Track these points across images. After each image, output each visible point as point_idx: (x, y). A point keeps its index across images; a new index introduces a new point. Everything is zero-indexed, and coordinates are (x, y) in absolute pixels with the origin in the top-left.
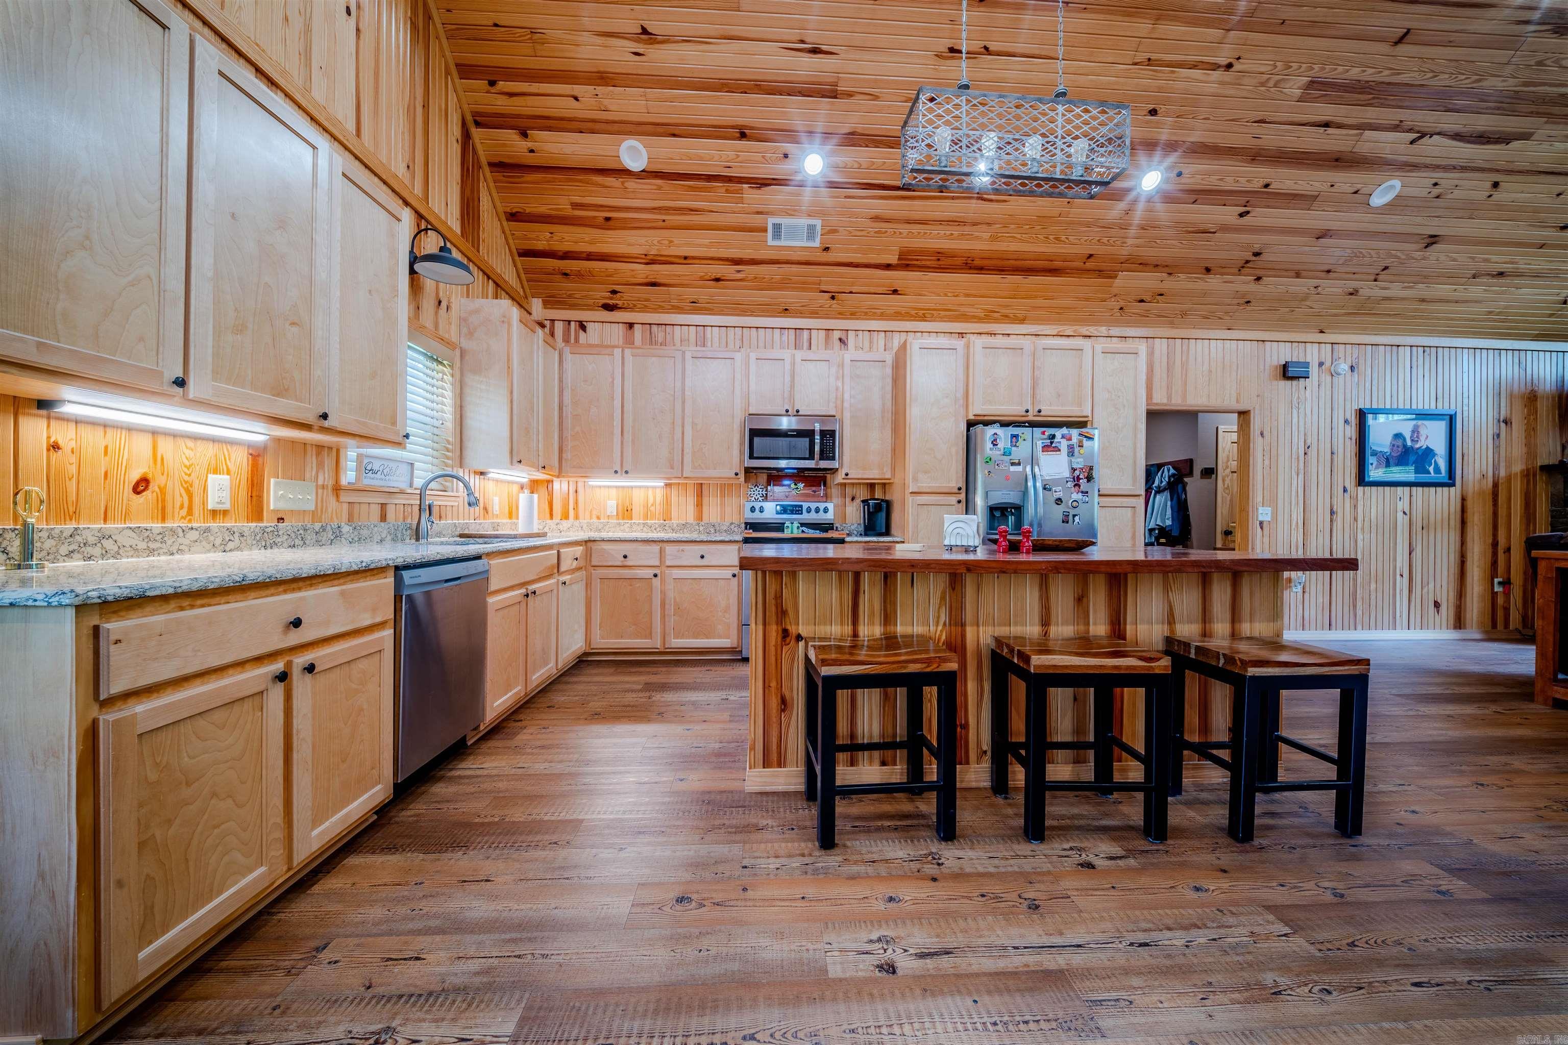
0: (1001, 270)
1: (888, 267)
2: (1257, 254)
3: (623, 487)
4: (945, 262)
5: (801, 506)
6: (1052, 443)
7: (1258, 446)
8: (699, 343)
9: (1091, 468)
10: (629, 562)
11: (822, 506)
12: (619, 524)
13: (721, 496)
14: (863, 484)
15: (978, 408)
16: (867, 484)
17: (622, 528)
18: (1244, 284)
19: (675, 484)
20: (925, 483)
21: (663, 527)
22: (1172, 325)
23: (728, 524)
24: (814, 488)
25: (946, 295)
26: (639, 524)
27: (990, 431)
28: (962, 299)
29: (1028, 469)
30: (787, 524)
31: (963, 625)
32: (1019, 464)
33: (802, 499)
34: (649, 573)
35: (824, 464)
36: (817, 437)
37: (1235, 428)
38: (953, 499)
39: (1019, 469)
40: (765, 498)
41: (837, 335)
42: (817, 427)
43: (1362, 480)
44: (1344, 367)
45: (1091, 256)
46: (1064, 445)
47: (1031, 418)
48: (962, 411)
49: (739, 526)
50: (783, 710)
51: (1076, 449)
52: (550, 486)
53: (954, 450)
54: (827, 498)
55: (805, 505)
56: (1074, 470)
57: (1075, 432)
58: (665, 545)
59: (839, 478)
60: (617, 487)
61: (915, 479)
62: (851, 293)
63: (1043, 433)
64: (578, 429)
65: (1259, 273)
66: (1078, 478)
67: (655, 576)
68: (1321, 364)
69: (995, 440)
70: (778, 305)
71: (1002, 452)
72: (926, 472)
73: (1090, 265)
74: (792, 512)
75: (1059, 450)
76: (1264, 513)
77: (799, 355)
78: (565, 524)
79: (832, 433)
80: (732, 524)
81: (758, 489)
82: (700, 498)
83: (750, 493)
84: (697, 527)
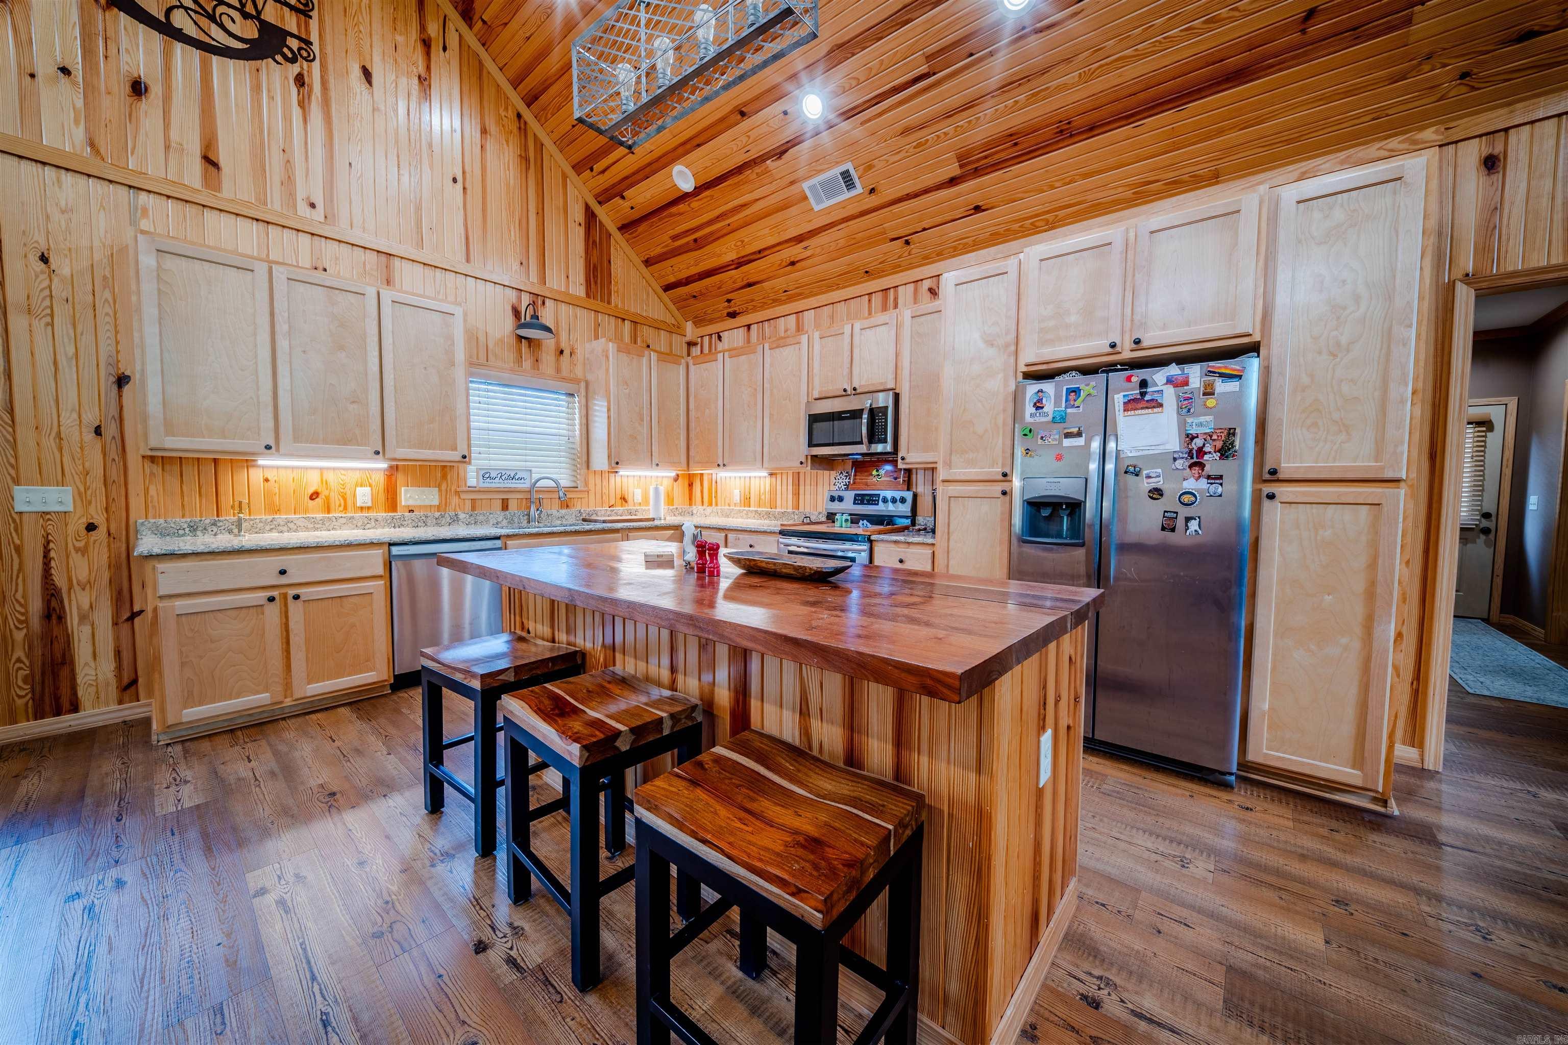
1: (953, 182)
4: (1026, 143)
5: (878, 495)
6: (1143, 394)
9: (1231, 433)
11: (899, 495)
12: (740, 511)
13: (815, 485)
15: (1033, 353)
17: (741, 514)
19: (776, 474)
20: (960, 468)
25: (1052, 187)
26: (752, 511)
29: (1095, 441)
32: (1079, 434)
36: (864, 417)
38: (997, 490)
39: (1079, 441)
40: (848, 487)
41: (924, 286)
42: (864, 405)
46: (1170, 396)
47: (1117, 355)
51: (1196, 400)
53: (1000, 421)
55: (882, 495)
56: (1191, 438)
57: (1194, 370)
61: (948, 462)
62: (924, 229)
63: (1129, 379)
64: (698, 429)
70: (857, 269)
71: (1050, 418)
72: (962, 450)
74: (869, 503)
75: (1161, 405)
79: (885, 410)
80: (820, 513)
81: (843, 478)
82: (798, 487)
83: (834, 481)
84: (793, 515)
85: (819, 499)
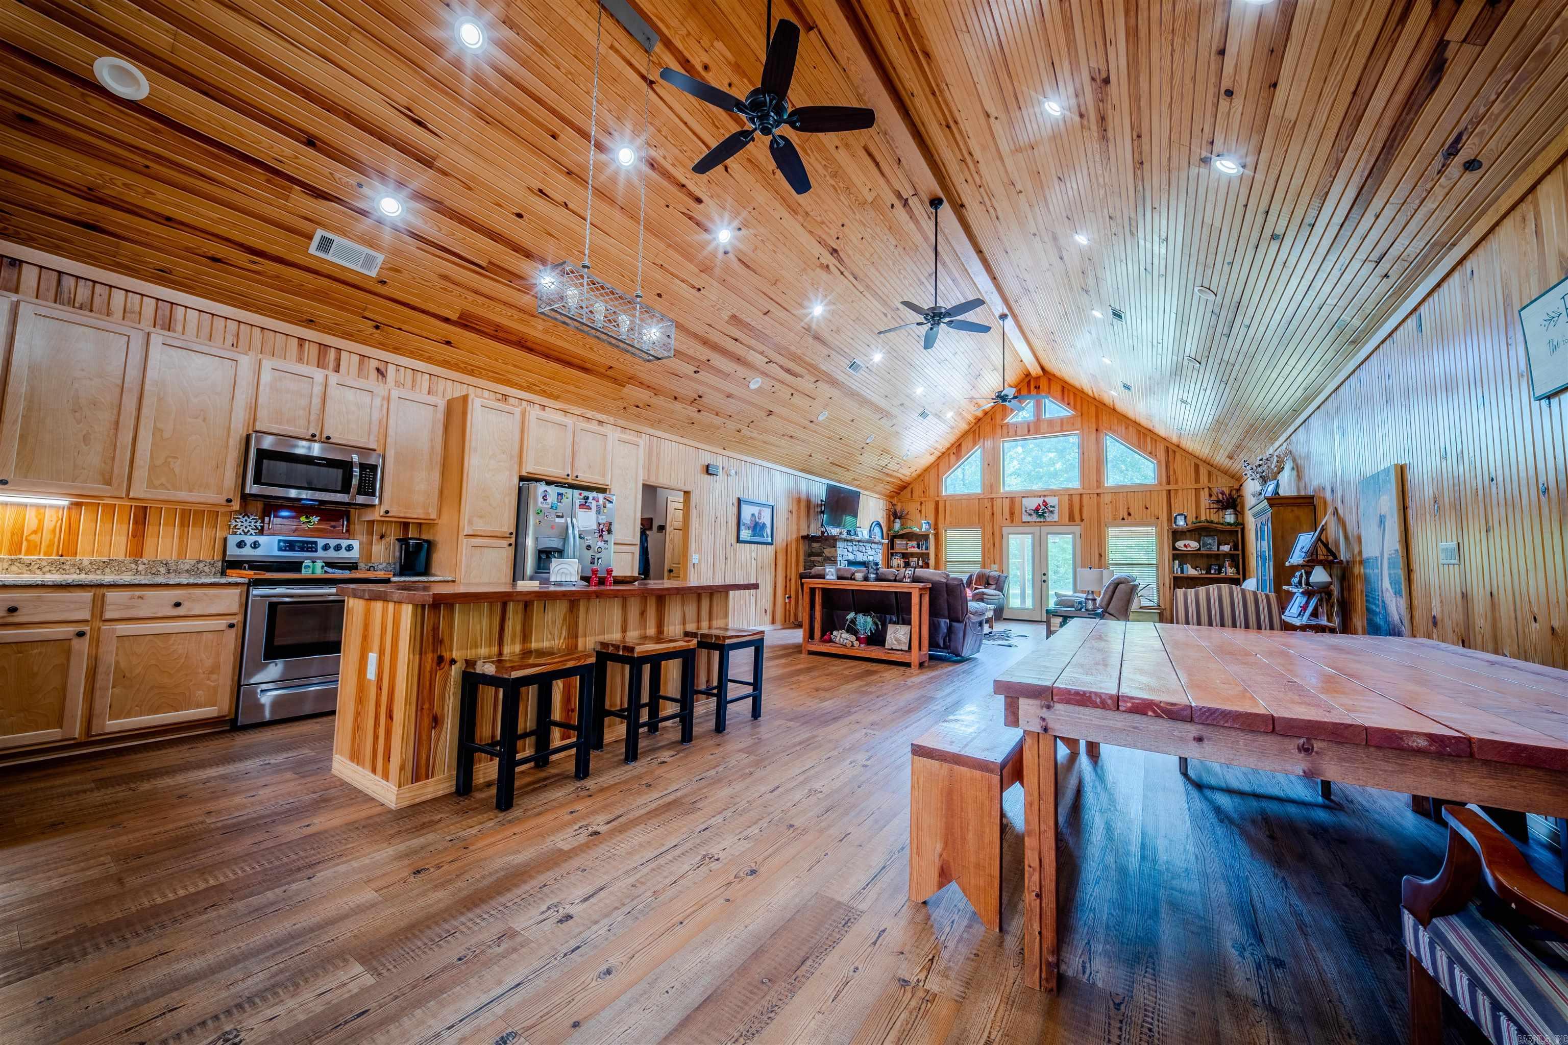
0: (547, 356)
1: (447, 320)
2: (700, 397)
4: (500, 334)
5: (315, 543)
6: (586, 502)
7: (694, 513)
8: (159, 322)
9: (610, 524)
10: (19, 618)
11: (345, 543)
13: (182, 525)
15: (530, 468)
16: (401, 522)
18: (691, 411)
20: (480, 526)
21: (59, 566)
22: (652, 426)
23: (192, 563)
24: (333, 523)
25: (497, 361)
27: (542, 487)
28: (510, 368)
29: (569, 520)
30: (307, 563)
31: (577, 637)
32: (562, 517)
33: (316, 534)
34: (64, 631)
35: (361, 499)
36: (356, 471)
37: (682, 500)
38: (505, 543)
39: (562, 520)
40: (261, 532)
41: (374, 364)
42: (355, 458)
43: (738, 540)
44: (733, 472)
45: (611, 367)
46: (594, 505)
47: (570, 481)
48: (516, 467)
49: (212, 565)
50: (435, 728)
51: (602, 509)
53: (507, 500)
54: (349, 534)
55: (321, 542)
56: (600, 524)
57: (601, 496)
58: (104, 590)
59: (376, 515)
61: (470, 522)
62: (400, 329)
63: (580, 494)
65: (701, 408)
66: (602, 531)
67: (81, 634)
68: (723, 468)
69: (545, 496)
70: (302, 313)
71: (550, 506)
72: (481, 517)
73: (609, 373)
74: (302, 550)
75: (591, 508)
76: (695, 558)
77: (334, 378)
79: (374, 468)
80: (199, 562)
81: (249, 520)
82: (140, 527)
83: (234, 523)
84: (133, 566)
85: (193, 544)
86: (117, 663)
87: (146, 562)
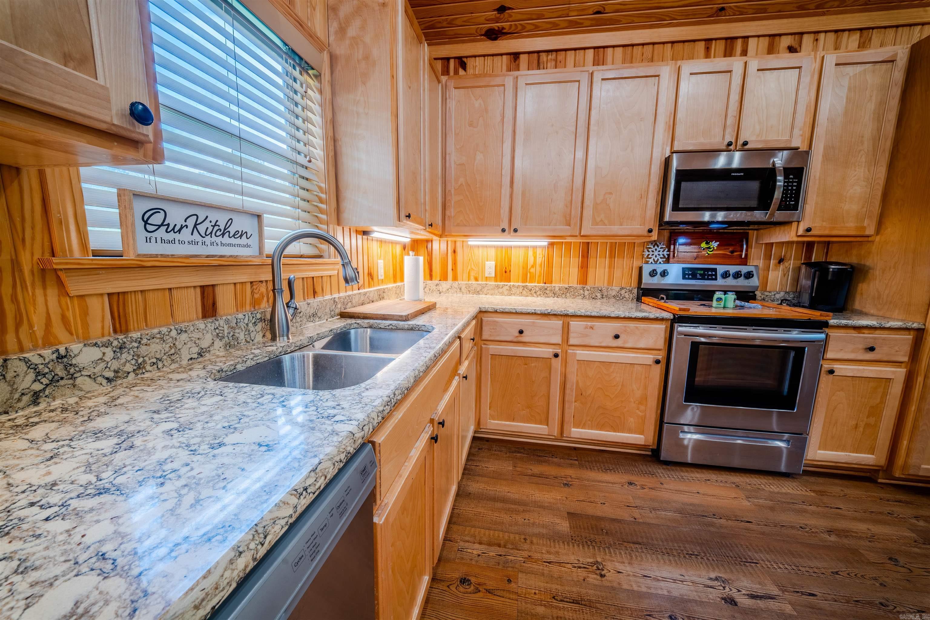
3: (502, 247)
5: (715, 270)
10: (525, 338)
11: (743, 269)
12: (498, 287)
13: (611, 257)
14: (819, 242)
17: (501, 290)
19: (557, 243)
21: (544, 292)
23: (618, 289)
24: (732, 248)
26: (518, 287)
33: (715, 260)
34: (547, 352)
35: (776, 215)
36: (780, 180)
40: (667, 260)
42: (780, 163)
49: (631, 291)
52: (429, 246)
55: (721, 269)
58: (568, 319)
59: (788, 234)
60: (495, 247)
64: (462, 180)
67: (556, 356)
74: (703, 278)
78: (445, 285)
79: (800, 172)
80: (622, 289)
81: (658, 249)
82: (586, 259)
83: (647, 253)
84: (582, 291)
85: (617, 273)
86: (577, 382)
87: (589, 288)
